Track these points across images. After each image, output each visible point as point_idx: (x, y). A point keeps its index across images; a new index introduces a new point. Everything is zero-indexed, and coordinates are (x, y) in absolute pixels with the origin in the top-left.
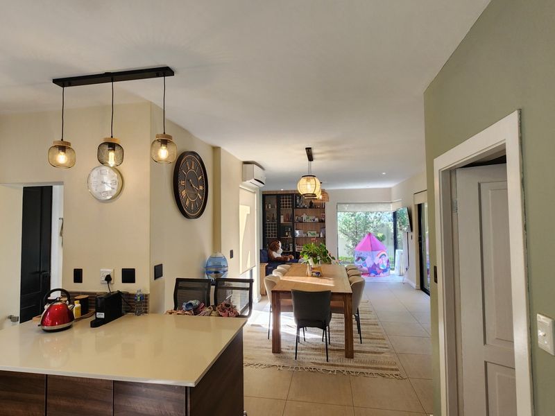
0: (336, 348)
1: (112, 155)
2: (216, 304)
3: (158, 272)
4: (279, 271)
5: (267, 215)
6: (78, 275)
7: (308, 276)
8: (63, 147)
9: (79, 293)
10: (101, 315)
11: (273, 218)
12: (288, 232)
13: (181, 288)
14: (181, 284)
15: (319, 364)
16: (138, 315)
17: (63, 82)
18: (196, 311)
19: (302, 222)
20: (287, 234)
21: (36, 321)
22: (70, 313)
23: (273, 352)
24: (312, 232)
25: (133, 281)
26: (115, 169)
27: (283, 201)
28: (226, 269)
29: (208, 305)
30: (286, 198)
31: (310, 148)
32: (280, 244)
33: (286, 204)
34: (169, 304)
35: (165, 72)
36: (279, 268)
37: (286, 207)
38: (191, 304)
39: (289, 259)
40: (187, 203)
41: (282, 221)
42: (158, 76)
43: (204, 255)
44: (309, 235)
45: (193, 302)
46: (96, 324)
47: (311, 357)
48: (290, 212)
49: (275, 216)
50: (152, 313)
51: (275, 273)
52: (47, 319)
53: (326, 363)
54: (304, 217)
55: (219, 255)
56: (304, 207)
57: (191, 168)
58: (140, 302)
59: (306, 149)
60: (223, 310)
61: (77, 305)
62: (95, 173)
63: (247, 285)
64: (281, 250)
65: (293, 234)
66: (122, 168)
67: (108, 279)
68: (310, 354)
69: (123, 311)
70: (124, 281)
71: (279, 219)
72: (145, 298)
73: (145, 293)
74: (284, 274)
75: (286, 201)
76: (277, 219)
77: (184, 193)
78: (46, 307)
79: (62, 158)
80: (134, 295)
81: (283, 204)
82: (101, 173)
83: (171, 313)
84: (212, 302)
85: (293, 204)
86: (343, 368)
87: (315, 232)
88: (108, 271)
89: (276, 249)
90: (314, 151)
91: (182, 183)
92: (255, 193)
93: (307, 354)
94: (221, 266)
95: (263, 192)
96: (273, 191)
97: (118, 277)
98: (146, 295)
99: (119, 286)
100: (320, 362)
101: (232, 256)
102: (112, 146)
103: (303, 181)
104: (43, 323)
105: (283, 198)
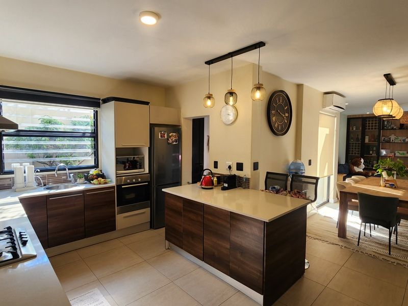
0: (402, 248)
1: (231, 98)
2: (291, 190)
3: (256, 166)
4: (353, 180)
5: (352, 135)
6: (216, 165)
7: (380, 186)
8: (209, 97)
9: (216, 174)
10: (226, 185)
11: (358, 138)
12: (373, 151)
13: (270, 178)
14: (269, 176)
15: (380, 254)
16: (244, 188)
17: (209, 63)
18: (278, 192)
19: (390, 142)
20: (371, 152)
21: (199, 184)
22: (212, 181)
23: (338, 236)
24: (401, 152)
25: (242, 170)
26: (233, 106)
27: (369, 124)
28: (304, 171)
29: (286, 189)
30: (372, 121)
31: (389, 74)
32: (362, 160)
33: (372, 126)
34: (262, 185)
35: (260, 44)
36: (353, 177)
37: (372, 129)
38: (274, 188)
39: (371, 174)
40: (276, 125)
41: (367, 140)
42: (256, 48)
43: (287, 161)
44: (397, 154)
45: (276, 186)
46: (224, 189)
47: (374, 248)
48: (377, 134)
49: (360, 137)
50: (253, 189)
51: (347, 181)
52: (203, 183)
53: (388, 255)
54: (393, 137)
55: (299, 161)
56: (393, 129)
57: (279, 102)
58: (245, 182)
59: (384, 75)
60: (295, 194)
61: (215, 179)
62: (224, 110)
63: (314, 181)
64: (363, 166)
65: (378, 153)
66: (236, 105)
67: (230, 167)
68: (374, 246)
69: (237, 186)
70: (237, 170)
71: (363, 139)
72: (248, 180)
73: (248, 177)
74: (356, 182)
75: (372, 123)
76: (361, 139)
77: (274, 119)
78: (203, 177)
79: (209, 102)
80: (242, 178)
81: (369, 126)
82: (227, 109)
83: (262, 191)
84: (289, 189)
85: (379, 126)
86: (405, 263)
87: (405, 152)
88: (230, 163)
89: (358, 165)
90: (394, 76)
91: (273, 112)
92: (335, 117)
93: (370, 245)
94: (300, 170)
95: (348, 116)
96: (359, 115)
97: (234, 167)
98: (249, 179)
99: (234, 172)
100: (382, 253)
101: (310, 164)
102: (231, 93)
103: (379, 104)
104: (201, 185)
105: (369, 121)
